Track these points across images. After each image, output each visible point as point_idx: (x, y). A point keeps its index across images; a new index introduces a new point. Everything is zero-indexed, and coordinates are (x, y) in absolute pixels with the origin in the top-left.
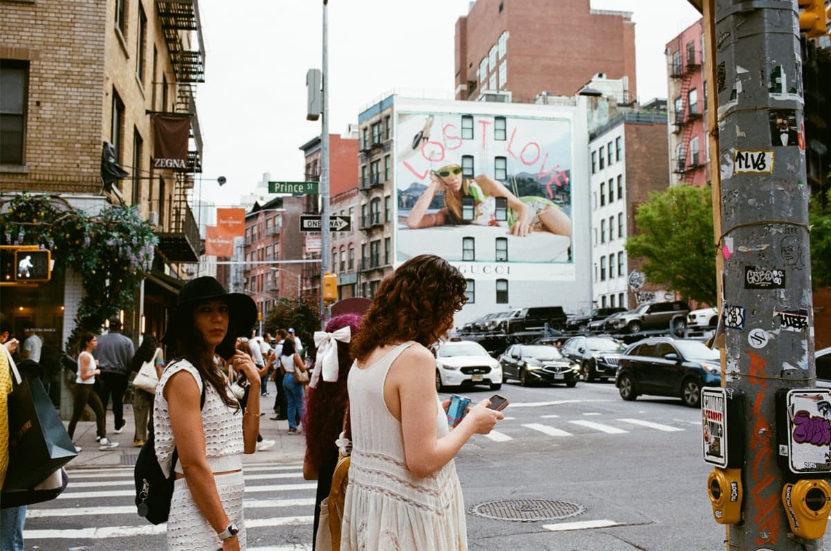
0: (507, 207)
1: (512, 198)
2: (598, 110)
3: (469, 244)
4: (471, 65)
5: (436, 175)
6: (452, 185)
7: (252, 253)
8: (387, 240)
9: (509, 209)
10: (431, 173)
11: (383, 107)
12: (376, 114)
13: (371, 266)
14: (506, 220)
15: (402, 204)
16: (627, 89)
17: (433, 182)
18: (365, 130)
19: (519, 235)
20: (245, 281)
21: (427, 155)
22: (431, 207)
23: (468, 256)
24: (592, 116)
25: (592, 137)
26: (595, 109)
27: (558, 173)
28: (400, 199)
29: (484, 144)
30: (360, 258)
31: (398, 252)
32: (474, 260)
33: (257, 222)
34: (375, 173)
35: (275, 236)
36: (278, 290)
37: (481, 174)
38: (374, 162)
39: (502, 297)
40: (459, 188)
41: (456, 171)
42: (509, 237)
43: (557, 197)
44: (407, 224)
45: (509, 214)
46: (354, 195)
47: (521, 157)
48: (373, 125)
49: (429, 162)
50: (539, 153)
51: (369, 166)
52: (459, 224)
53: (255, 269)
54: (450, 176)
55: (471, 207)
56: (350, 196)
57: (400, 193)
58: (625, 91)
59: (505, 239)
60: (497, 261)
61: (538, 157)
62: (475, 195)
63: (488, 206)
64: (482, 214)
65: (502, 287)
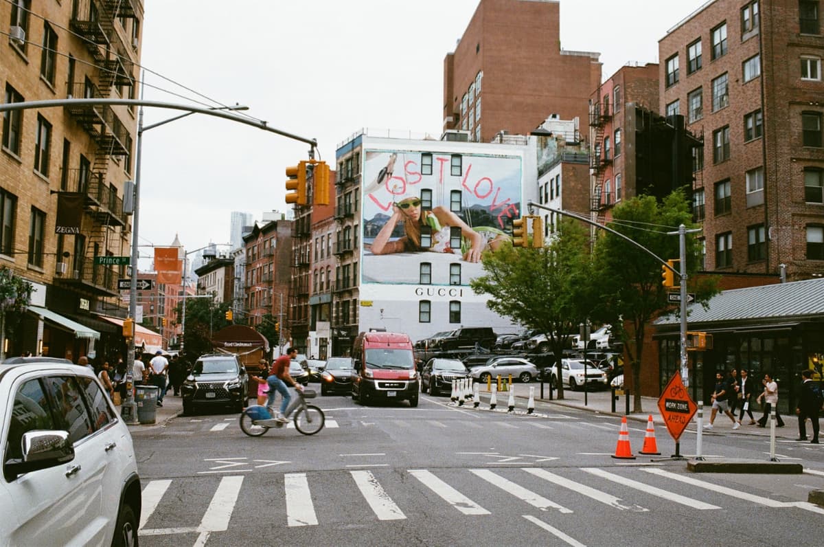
0: (461, 236)
1: (466, 227)
2: (547, 148)
3: (426, 270)
4: (456, 99)
5: (397, 206)
6: (411, 216)
7: (252, 271)
8: (355, 264)
9: (463, 238)
10: (393, 205)
11: (355, 145)
12: (349, 152)
13: (344, 287)
14: (460, 248)
15: (368, 232)
16: (578, 128)
17: (395, 213)
18: (341, 164)
19: (472, 261)
20: (246, 296)
21: (391, 189)
22: (393, 235)
23: (426, 280)
24: (542, 155)
25: (541, 173)
26: (545, 147)
27: (509, 205)
28: (365, 228)
29: (441, 180)
30: (335, 280)
31: (363, 276)
32: (430, 284)
33: (257, 244)
34: (348, 204)
35: (271, 256)
36: (272, 306)
37: (438, 206)
38: (348, 194)
39: (455, 317)
40: (417, 219)
41: (415, 204)
42: (463, 263)
43: (508, 227)
44: (371, 250)
45: (463, 242)
46: (332, 222)
47: (475, 191)
48: (347, 161)
49: (392, 195)
50: (492, 188)
51: (343, 197)
52: (417, 251)
53: (255, 286)
54: (410, 208)
55: (429, 236)
56: (329, 223)
57: (366, 223)
58: (575, 131)
59: (459, 265)
60: (451, 285)
61: (491, 191)
62: (432, 225)
63: (444, 234)
64: (438, 242)
65: (455, 308)
